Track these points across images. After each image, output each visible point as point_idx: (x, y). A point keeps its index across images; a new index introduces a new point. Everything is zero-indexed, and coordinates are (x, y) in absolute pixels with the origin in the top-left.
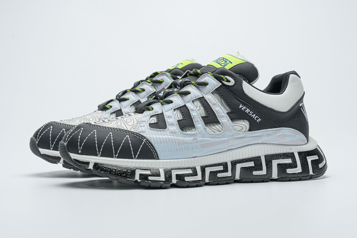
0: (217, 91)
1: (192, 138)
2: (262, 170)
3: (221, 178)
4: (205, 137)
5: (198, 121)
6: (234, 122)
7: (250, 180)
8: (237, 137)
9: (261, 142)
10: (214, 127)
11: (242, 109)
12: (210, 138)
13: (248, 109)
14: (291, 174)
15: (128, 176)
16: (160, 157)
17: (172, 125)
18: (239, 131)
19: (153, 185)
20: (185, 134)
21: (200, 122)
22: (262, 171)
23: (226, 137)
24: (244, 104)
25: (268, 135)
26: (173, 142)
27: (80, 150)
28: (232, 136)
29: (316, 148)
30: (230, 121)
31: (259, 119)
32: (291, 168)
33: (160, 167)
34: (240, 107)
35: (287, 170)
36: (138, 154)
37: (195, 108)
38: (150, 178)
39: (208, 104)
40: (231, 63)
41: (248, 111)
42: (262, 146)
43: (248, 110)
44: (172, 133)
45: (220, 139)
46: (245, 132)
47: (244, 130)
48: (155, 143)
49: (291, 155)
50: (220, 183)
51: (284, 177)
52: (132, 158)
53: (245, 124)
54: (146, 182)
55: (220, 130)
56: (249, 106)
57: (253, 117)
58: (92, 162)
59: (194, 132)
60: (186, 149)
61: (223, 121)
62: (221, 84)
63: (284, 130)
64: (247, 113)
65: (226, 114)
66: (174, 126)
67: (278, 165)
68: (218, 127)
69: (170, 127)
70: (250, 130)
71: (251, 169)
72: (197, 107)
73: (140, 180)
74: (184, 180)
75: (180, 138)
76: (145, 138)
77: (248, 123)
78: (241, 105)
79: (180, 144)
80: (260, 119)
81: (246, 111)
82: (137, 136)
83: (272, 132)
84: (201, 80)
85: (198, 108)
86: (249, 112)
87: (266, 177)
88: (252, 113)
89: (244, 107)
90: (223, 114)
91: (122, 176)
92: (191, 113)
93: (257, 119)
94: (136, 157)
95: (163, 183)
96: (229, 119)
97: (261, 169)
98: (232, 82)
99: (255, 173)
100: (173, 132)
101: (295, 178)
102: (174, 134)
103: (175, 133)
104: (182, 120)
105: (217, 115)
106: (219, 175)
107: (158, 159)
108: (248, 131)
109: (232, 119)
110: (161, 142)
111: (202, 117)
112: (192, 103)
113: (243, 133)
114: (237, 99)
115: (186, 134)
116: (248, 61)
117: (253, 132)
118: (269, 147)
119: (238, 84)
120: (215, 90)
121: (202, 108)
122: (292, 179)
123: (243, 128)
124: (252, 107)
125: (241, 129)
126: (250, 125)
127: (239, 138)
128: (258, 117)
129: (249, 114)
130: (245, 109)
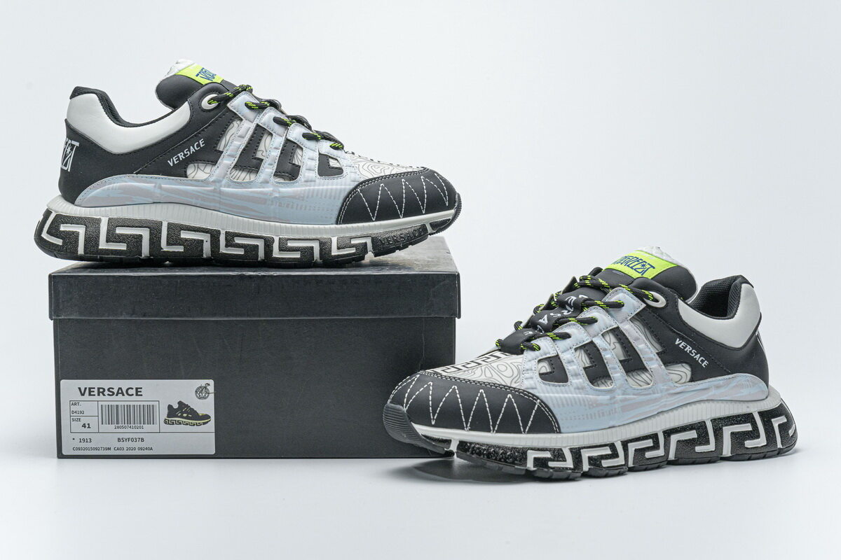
0: (639, 317)
1: (608, 397)
2: (709, 444)
3: (651, 458)
4: (627, 394)
5: (615, 368)
6: (668, 368)
7: (691, 460)
8: (674, 391)
9: (706, 399)
10: (639, 378)
11: (680, 346)
12: (634, 394)
14: (751, 448)
15: (516, 462)
16: (562, 430)
17: (576, 375)
18: (676, 382)
19: (556, 475)
20: (597, 390)
21: (618, 369)
22: (708, 446)
23: (658, 393)
24: (682, 339)
25: (718, 387)
26: (581, 405)
27: (434, 419)
28: (667, 390)
29: (780, 403)
30: (663, 367)
31: (705, 361)
32: (751, 440)
33: (564, 445)
34: (677, 343)
35: (745, 442)
36: (529, 425)
37: (608, 345)
38: (551, 464)
39: (627, 339)
40: (654, 268)
42: (707, 404)
43: (689, 348)
44: (578, 388)
45: (649, 396)
46: (684, 384)
47: (683, 381)
48: (554, 407)
49: (748, 418)
50: (650, 466)
51: (741, 455)
52: (521, 433)
53: (684, 371)
54: (545, 472)
55: (649, 381)
56: (689, 340)
57: (697, 360)
58: (454, 439)
59: (611, 387)
60: (601, 415)
61: (653, 366)
62: (644, 305)
63: (739, 378)
64: (688, 352)
65: (656, 355)
66: (579, 377)
67: (732, 433)
68: (645, 376)
69: (574, 379)
70: (692, 380)
71: (691, 443)
72: (610, 345)
73: (534, 467)
74: (600, 466)
75: (591, 396)
76: (538, 398)
77: (690, 369)
78: (678, 339)
79: (591, 407)
81: (685, 350)
82: (525, 395)
83: (723, 381)
84: (611, 298)
85: (613, 346)
87: (715, 455)
88: (694, 352)
89: (683, 343)
90: (652, 356)
91: (507, 462)
92: (602, 354)
93: (702, 361)
94: (527, 430)
95: (570, 471)
96: (661, 363)
97: (707, 442)
98: (662, 302)
99: (699, 449)
100: (580, 387)
101: (758, 455)
102: (581, 391)
103: (583, 388)
104: (590, 367)
105: (641, 356)
106: (648, 455)
107: (560, 432)
108: (689, 382)
109: (666, 363)
110: (563, 405)
111: (621, 361)
112: (601, 337)
114: (671, 330)
115: (599, 391)
116: (679, 265)
117: (695, 383)
118: (718, 405)
119: (672, 305)
120: (636, 314)
121: (618, 346)
122: (753, 456)
123: (681, 377)
124: (694, 342)
125: (679, 380)
126: (692, 373)
127: (676, 393)
128: (704, 359)
129: (690, 354)
130: (684, 346)
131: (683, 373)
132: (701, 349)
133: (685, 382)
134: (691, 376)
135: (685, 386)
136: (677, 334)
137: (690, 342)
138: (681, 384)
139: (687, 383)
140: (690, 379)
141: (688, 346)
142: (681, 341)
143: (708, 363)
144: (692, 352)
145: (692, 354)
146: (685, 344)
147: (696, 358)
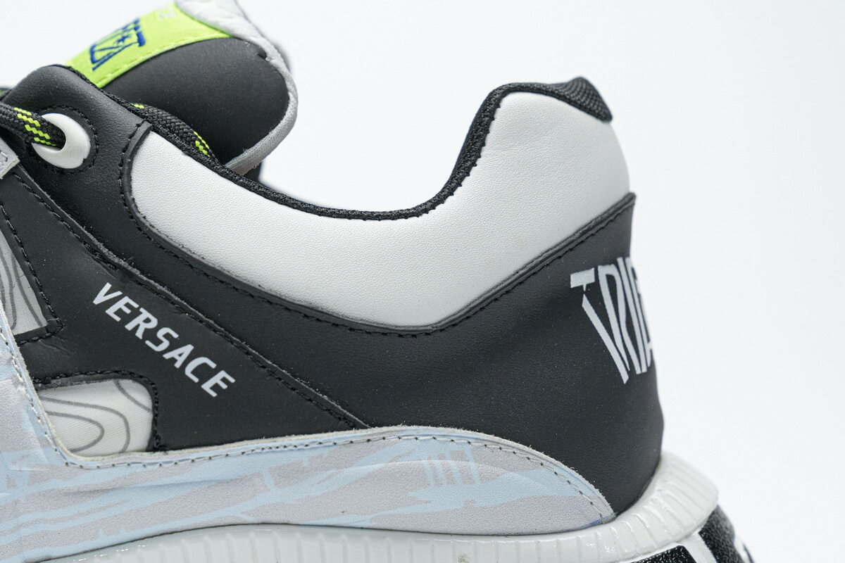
6: (50, 394)
8: (71, 485)
9: (250, 519)
11: (111, 312)
13: (145, 314)
18: (73, 451)
24: (125, 283)
25: (287, 475)
28: (35, 478)
29: (674, 546)
30: (29, 387)
31: (215, 372)
34: (100, 299)
43: (147, 321)
46: (123, 457)
47: (114, 441)
53: (124, 407)
56: (153, 290)
57: (178, 365)
62: (14, 160)
63: (405, 445)
64: (139, 334)
65: (13, 345)
70: (157, 444)
77: (143, 397)
78: (108, 286)
80: (223, 374)
81: (129, 327)
83: (316, 453)
86: (151, 334)
88: (167, 336)
89: (126, 300)
93: (204, 372)
96: (26, 374)
98: (78, 147)
108: (147, 450)
109: (44, 378)
113: (109, 461)
114: (94, 250)
117: (174, 455)
118: (310, 545)
119: (108, 156)
123: (103, 431)
124: (177, 298)
125: (91, 440)
126: (155, 415)
127: (86, 493)
128: (213, 365)
129: (148, 343)
130: (128, 311)
131: (113, 415)
132: (209, 326)
133: (123, 452)
134: (153, 428)
135: (126, 465)
136: (110, 267)
137: (155, 295)
138: (100, 458)
139: (138, 455)
140: (150, 441)
141: (142, 310)
142: (119, 293)
143: (232, 380)
144: (160, 334)
145: (158, 342)
146: (136, 306)
147: (174, 360)
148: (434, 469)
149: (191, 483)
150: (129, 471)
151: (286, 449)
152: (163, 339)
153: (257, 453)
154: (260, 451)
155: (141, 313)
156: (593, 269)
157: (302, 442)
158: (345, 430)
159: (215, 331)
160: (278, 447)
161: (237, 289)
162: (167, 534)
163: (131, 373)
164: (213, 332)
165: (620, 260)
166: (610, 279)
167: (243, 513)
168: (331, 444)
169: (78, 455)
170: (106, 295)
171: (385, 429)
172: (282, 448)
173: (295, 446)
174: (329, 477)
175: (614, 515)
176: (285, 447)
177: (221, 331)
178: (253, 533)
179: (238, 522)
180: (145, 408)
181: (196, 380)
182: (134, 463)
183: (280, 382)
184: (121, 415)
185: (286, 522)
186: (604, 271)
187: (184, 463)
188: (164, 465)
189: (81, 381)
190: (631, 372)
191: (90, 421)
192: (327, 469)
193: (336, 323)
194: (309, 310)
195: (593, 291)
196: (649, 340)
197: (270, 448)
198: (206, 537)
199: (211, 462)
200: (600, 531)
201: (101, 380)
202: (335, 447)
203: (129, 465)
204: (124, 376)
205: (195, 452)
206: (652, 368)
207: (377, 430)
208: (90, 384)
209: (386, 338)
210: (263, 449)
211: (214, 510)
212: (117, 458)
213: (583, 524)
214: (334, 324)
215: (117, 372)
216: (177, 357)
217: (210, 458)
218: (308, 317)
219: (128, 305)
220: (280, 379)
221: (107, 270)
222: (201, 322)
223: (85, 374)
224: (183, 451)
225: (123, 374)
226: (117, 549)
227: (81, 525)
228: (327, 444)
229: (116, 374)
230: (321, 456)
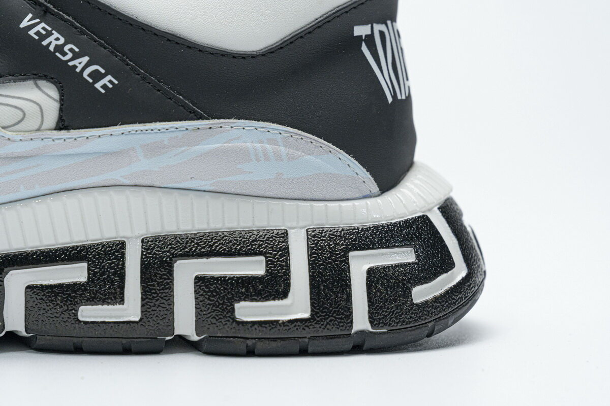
2: (122, 301)
7: (69, 343)
8: (3, 152)
9: (127, 182)
11: (32, 33)
13: (56, 35)
14: (254, 323)
22: (118, 307)
24: (44, 14)
25: (153, 150)
29: (420, 214)
31: (103, 76)
32: (256, 300)
34: (25, 23)
35: (237, 306)
41: (55, 40)
43: (57, 39)
46: (38, 133)
47: (32, 122)
51: (222, 338)
53: (40, 98)
56: (62, 19)
57: (78, 70)
63: (235, 132)
64: (52, 48)
67: (200, 281)
70: (63, 124)
71: (68, 295)
77: (54, 92)
78: (30, 16)
80: (109, 77)
81: (45, 43)
83: (174, 135)
86: (59, 48)
87: (143, 332)
88: (71, 50)
89: (43, 25)
93: (96, 76)
97: (117, 296)
99: (88, 313)
101: (274, 344)
108: (56, 129)
113: (30, 136)
117: (74, 133)
118: (167, 201)
122: (260, 346)
123: (24, 114)
124: (78, 25)
125: (16, 121)
126: (62, 105)
127: (12, 158)
128: (103, 71)
129: (57, 54)
130: (44, 32)
131: (32, 104)
132: (102, 45)
133: (38, 130)
134: (60, 113)
135: (40, 139)
136: (32, 3)
137: (63, 22)
138: (22, 133)
139: (49, 132)
140: (58, 123)
141: (54, 32)
142: (38, 20)
143: (116, 82)
144: (66, 48)
145: (65, 54)
146: (49, 29)
147: (75, 67)
148: (255, 149)
149: (86, 154)
150: (42, 144)
151: (152, 132)
152: (68, 52)
153: (132, 134)
154: (134, 132)
155: (53, 34)
156: (370, 25)
157: (164, 126)
158: (194, 120)
159: (105, 48)
160: (147, 130)
161: (121, 20)
162: (69, 191)
163: (45, 76)
164: (103, 49)
165: (389, 22)
166: (382, 34)
167: (121, 177)
168: (184, 129)
169: (7, 131)
170: (28, 21)
171: (222, 121)
172: (150, 131)
173: (159, 130)
174: (183, 152)
175: (379, 192)
176: (152, 130)
177: (109, 48)
178: (128, 192)
179: (118, 184)
180: (54, 100)
181: (91, 81)
182: (46, 138)
183: (150, 85)
184: (38, 104)
185: (151, 185)
186: (378, 27)
187: (81, 139)
188: (67, 140)
189: (10, 80)
190: (394, 96)
191: (16, 107)
192: (181, 146)
193: (189, 46)
194: (171, 36)
195: (370, 40)
196: (407, 79)
197: (142, 131)
198: (96, 193)
199: (100, 139)
200: (369, 201)
201: (24, 80)
202: (187, 132)
203: (42, 139)
204: (40, 78)
205: (89, 131)
206: (409, 98)
207: (216, 121)
208: (17, 83)
209: (224, 58)
210: (137, 131)
211: (102, 174)
212: (34, 134)
213: (358, 195)
214: (188, 47)
215: (35, 75)
216: (78, 65)
217: (99, 136)
218: (170, 40)
219: (44, 28)
220: (150, 83)
221: (30, 5)
222: (95, 41)
223: (13, 76)
224: (81, 130)
225: (40, 76)
226: (33, 200)
227: (8, 181)
228: (182, 129)
229: (35, 76)
230: (177, 137)
